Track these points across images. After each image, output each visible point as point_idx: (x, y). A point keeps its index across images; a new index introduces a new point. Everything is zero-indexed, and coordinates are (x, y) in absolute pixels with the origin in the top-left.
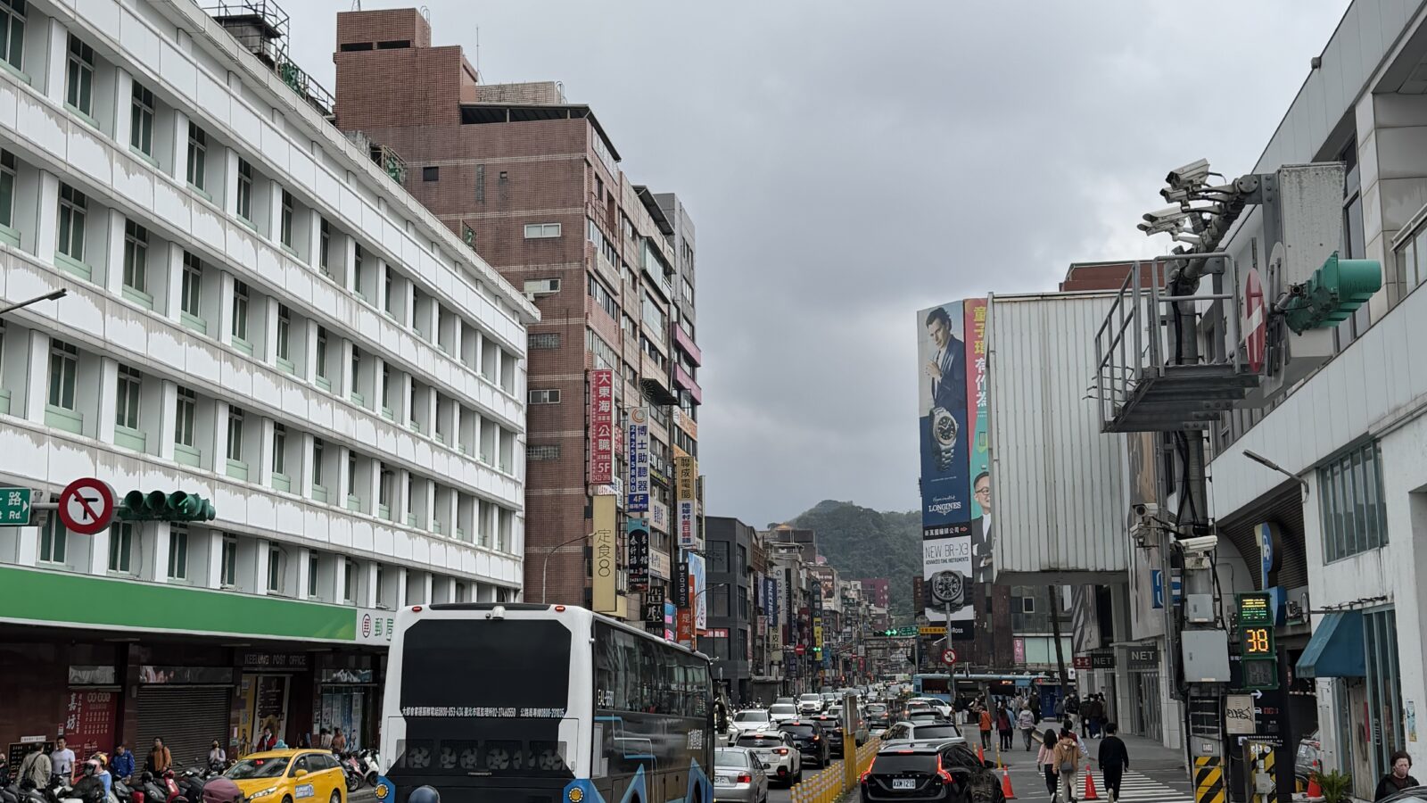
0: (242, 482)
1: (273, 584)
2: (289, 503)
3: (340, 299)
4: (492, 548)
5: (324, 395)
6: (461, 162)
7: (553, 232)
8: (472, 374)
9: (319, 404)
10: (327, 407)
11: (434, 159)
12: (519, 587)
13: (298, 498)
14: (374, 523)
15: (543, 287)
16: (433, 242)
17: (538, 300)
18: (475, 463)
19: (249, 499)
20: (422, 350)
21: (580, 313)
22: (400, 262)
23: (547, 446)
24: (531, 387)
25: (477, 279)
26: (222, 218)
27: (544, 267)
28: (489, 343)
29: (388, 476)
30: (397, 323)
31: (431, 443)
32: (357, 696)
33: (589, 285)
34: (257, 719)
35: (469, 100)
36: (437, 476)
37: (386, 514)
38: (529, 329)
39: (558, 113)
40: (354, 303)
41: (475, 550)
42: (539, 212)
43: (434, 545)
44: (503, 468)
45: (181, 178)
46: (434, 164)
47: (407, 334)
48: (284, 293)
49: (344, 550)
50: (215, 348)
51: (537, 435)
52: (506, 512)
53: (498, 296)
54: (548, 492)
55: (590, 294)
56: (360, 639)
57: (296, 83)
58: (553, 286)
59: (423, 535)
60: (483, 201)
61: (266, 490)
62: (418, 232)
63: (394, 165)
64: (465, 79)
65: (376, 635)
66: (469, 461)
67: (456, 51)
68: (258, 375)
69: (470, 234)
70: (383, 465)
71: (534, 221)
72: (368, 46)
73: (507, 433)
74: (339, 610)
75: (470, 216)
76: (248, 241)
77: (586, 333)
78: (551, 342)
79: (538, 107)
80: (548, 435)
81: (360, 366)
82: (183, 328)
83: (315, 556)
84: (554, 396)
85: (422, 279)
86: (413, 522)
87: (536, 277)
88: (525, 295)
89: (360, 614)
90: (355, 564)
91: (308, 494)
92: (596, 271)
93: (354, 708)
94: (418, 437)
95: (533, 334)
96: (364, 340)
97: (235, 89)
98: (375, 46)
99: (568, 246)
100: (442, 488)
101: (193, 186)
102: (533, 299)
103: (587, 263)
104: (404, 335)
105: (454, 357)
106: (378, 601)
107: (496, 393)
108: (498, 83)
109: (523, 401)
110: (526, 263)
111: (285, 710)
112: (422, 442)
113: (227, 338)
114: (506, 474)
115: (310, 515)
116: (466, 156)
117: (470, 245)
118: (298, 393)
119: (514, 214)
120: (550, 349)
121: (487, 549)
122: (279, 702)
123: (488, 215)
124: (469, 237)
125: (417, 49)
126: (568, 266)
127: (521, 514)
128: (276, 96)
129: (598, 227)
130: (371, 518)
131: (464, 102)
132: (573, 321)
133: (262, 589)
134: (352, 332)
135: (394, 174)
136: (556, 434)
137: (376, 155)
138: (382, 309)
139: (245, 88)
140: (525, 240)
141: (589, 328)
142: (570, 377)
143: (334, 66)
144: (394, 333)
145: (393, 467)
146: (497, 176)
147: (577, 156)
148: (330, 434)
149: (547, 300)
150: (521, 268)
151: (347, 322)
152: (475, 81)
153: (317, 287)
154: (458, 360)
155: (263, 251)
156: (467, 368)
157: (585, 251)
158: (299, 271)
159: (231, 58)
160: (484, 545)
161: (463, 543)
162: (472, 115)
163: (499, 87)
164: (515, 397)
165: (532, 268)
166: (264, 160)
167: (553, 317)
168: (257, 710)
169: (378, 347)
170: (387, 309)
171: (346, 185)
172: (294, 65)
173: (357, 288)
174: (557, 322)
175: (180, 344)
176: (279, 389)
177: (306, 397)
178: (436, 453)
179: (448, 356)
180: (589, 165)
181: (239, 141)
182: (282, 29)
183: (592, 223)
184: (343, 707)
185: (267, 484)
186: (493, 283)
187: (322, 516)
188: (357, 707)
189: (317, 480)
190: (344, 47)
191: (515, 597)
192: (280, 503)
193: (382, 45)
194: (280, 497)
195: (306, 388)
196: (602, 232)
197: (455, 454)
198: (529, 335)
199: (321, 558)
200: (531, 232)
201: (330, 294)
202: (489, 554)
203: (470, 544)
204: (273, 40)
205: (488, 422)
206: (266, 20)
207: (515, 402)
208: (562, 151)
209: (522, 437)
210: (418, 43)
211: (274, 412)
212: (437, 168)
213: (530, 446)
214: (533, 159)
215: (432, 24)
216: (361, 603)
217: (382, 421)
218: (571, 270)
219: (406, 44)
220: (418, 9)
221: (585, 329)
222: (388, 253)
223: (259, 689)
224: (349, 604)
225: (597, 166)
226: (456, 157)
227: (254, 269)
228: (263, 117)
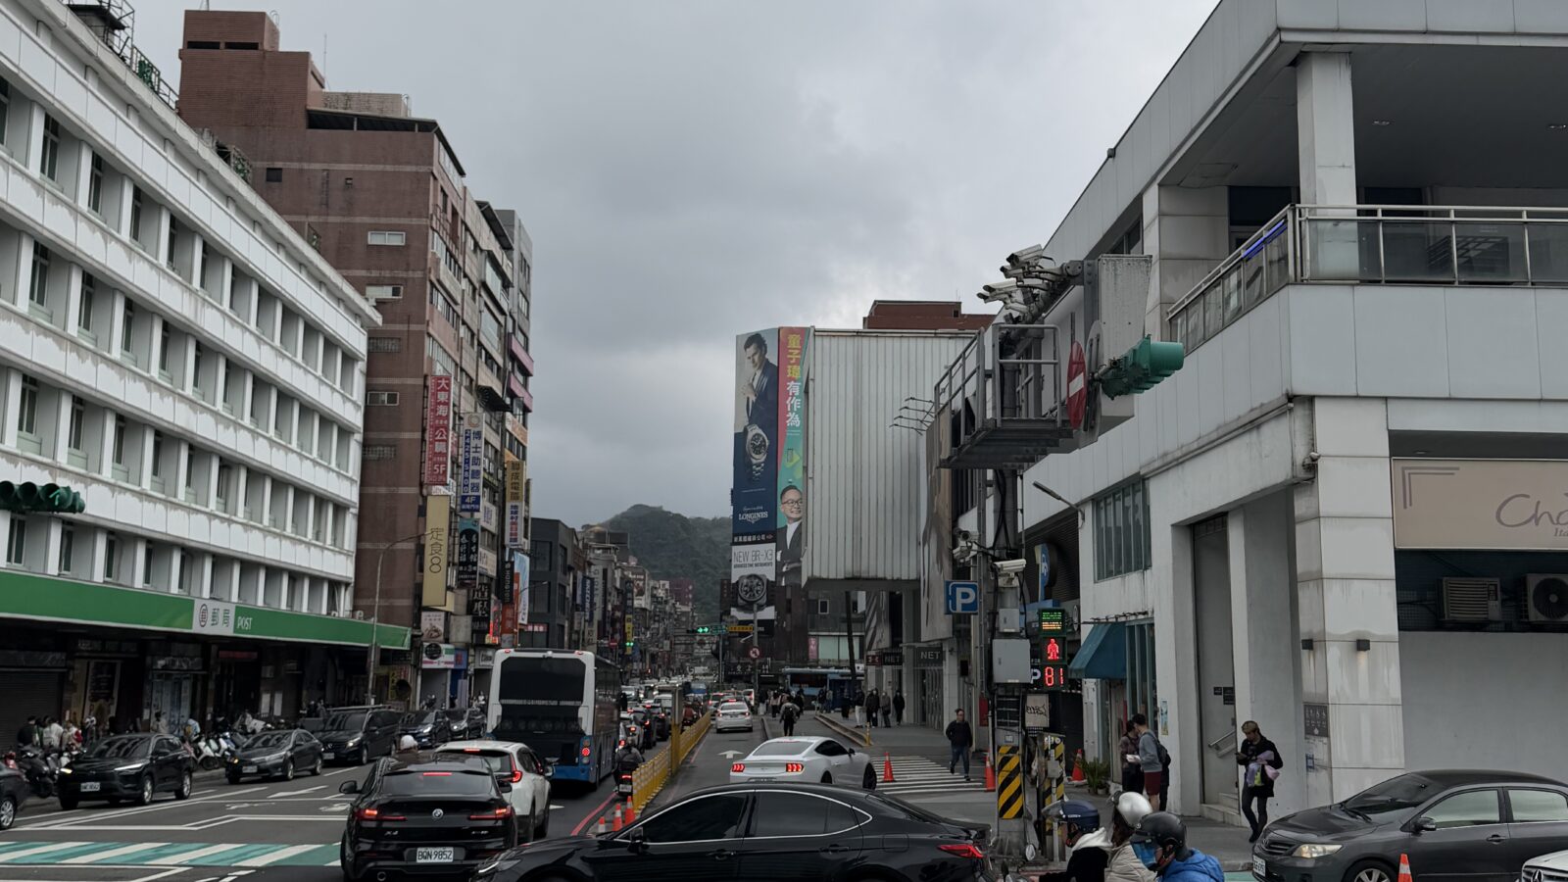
0: (83, 471)
1: (109, 572)
2: (128, 495)
3: (186, 296)
4: (325, 542)
5: (166, 388)
6: (306, 166)
7: (396, 240)
8: (313, 374)
9: (162, 398)
10: (169, 400)
11: (278, 161)
12: (350, 581)
13: (137, 489)
14: (211, 516)
15: (386, 293)
16: (279, 243)
17: (380, 305)
18: (313, 461)
19: (89, 488)
20: (265, 349)
21: (422, 320)
22: (246, 262)
23: (384, 446)
24: (369, 388)
25: (321, 282)
26: (74, 210)
27: (387, 274)
28: (332, 344)
29: (225, 470)
30: (240, 321)
31: (269, 440)
32: (187, 685)
33: (432, 294)
34: (88, 703)
35: (315, 106)
36: (275, 472)
37: (222, 507)
38: (369, 332)
39: (407, 125)
40: (200, 300)
41: (308, 544)
42: (383, 220)
43: (269, 538)
44: (338, 465)
45: (34, 168)
46: (278, 165)
47: (251, 332)
48: (131, 287)
49: (180, 541)
50: (61, 338)
51: (373, 435)
52: (340, 508)
53: (340, 299)
54: (383, 490)
55: (431, 302)
56: (196, 628)
57: (151, 82)
58: (396, 292)
59: (259, 529)
60: (327, 205)
61: (106, 480)
62: (266, 234)
63: (243, 165)
64: (313, 84)
65: (213, 625)
66: (307, 458)
67: (306, 56)
68: (102, 366)
69: (315, 237)
70: (221, 459)
71: (378, 228)
72: (215, 46)
73: (345, 432)
74: (175, 600)
75: (312, 219)
76: (98, 234)
77: (427, 340)
78: (391, 346)
79: (386, 118)
80: (386, 436)
81: (201, 361)
82: (31, 317)
83: (151, 546)
84: (392, 398)
85: (267, 279)
86: (248, 515)
87: (378, 283)
88: (367, 299)
89: (198, 604)
90: (191, 555)
91: (147, 484)
92: (439, 281)
93: (183, 695)
94: (258, 433)
95: (374, 337)
96: (208, 336)
97: (92, 84)
98: (222, 46)
99: (412, 255)
100: (280, 484)
101: (45, 177)
102: (375, 304)
103: (430, 272)
104: (247, 333)
105: (295, 356)
106: (211, 591)
107: (336, 394)
108: (344, 91)
109: (361, 402)
110: (368, 269)
111: (115, 695)
112: (261, 439)
113: (73, 329)
114: (342, 472)
115: (148, 506)
116: (310, 161)
117: (314, 247)
118: (141, 386)
119: (358, 220)
120: (389, 353)
121: (321, 544)
122: (110, 687)
123: (332, 219)
124: (314, 240)
125: (265, 52)
126: (411, 274)
127: (354, 511)
128: (132, 93)
129: (442, 238)
130: (207, 510)
131: (312, 107)
132: (414, 327)
133: (99, 576)
134: (196, 328)
135: (242, 175)
136: (395, 435)
137: (223, 154)
138: (226, 306)
139: (103, 84)
140: (369, 246)
141: (429, 335)
142: (410, 381)
143: (179, 63)
144: (237, 331)
145: (228, 460)
146: (341, 182)
147: (423, 169)
148: (171, 427)
149: (388, 306)
150: (363, 273)
151: (192, 318)
152: (322, 86)
153: (164, 282)
154: (299, 359)
155: (113, 245)
156: (309, 369)
157: (429, 261)
158: (146, 266)
159: (90, 53)
160: (317, 539)
161: (298, 537)
162: (319, 121)
163: (345, 94)
164: (354, 398)
165: (375, 274)
166: (118, 155)
167: (393, 322)
168: (88, 695)
169: (221, 344)
170: (231, 307)
171: (196, 182)
172: (150, 63)
173: (202, 285)
174: (398, 327)
175: (27, 332)
176: (123, 381)
177: (149, 390)
178: (274, 449)
179: (290, 356)
180: (435, 178)
181: (94, 135)
182: (126, 21)
183: (436, 234)
184: (173, 694)
185: (107, 474)
186: (337, 287)
187: (160, 507)
188: (186, 694)
189: (155, 472)
190: (191, 44)
191: (346, 590)
192: (120, 493)
193: (229, 46)
194: (120, 487)
195: (149, 381)
196: (445, 243)
197: (293, 451)
198: (369, 339)
199: (157, 548)
200: (374, 239)
201: (176, 290)
202: (323, 548)
203: (303, 539)
204: (116, 32)
205: (327, 421)
206: (111, 11)
207: (354, 403)
208: (408, 163)
209: (359, 437)
210: (266, 46)
211: (117, 404)
212: (280, 169)
213: (365, 446)
214: (380, 167)
215: (281, 28)
216: (194, 593)
217: (223, 416)
218: (413, 278)
219: (254, 46)
220: (268, 13)
221: (426, 336)
222: (235, 253)
223: (91, 674)
224: (183, 594)
225: (443, 179)
226: (300, 160)
227: (103, 262)
228: (119, 113)
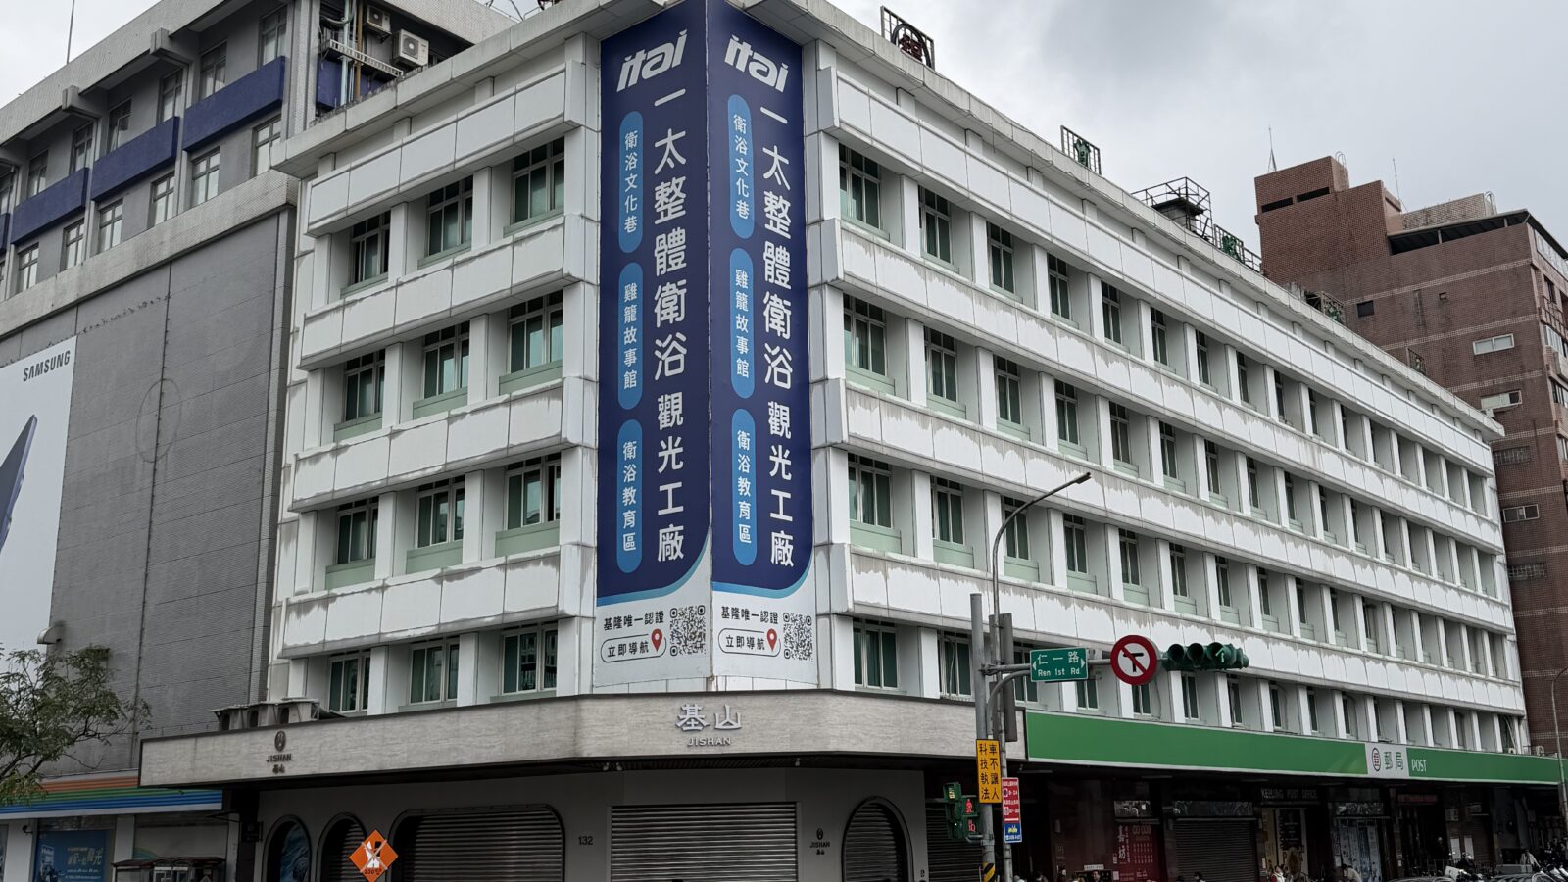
0: (1237, 626)
1: (1277, 722)
2: (1282, 644)
3: (1302, 445)
4: (1486, 674)
5: (1298, 536)
6: (1396, 292)
7: (1505, 343)
8: (1441, 500)
9: (1296, 546)
10: (1303, 548)
11: (1368, 294)
12: (1522, 714)
13: (1289, 637)
14: (1365, 657)
15: (1503, 401)
16: (1383, 375)
17: (1499, 415)
18: (1457, 590)
19: (1245, 641)
20: (1388, 482)
21: (1549, 422)
22: (1354, 400)
23: (1532, 564)
24: (1504, 507)
25: (1432, 404)
26: (1188, 387)
27: (1501, 381)
28: (1454, 466)
29: (1370, 610)
30: (1358, 459)
31: (1409, 574)
32: (1372, 831)
33: (1555, 392)
34: (1280, 851)
35: (1395, 230)
36: (1421, 606)
37: (1374, 647)
38: (1492, 446)
39: (1496, 223)
40: (1316, 446)
41: (1469, 678)
42: (1487, 326)
43: (1427, 676)
44: (1485, 591)
45: (1149, 358)
46: (1368, 298)
47: (1371, 469)
48: (1249, 446)
49: (1339, 686)
50: (1195, 504)
51: (1517, 554)
52: (1496, 636)
53: (1455, 418)
54: (1540, 612)
55: (1556, 401)
56: (1372, 773)
57: (1236, 253)
58: (1514, 398)
59: (1415, 666)
60: (1424, 325)
61: (1259, 632)
62: (1368, 369)
63: (1334, 308)
64: (1389, 211)
65: (1387, 768)
66: (1451, 587)
67: (1378, 185)
68: (1237, 525)
69: (1418, 360)
70: (1364, 599)
71: (1481, 337)
72: (1289, 202)
73: (1486, 555)
74: (1342, 745)
75: (1413, 343)
76: (1213, 404)
77: (1559, 442)
78: (1520, 456)
79: (1471, 222)
80: (1531, 553)
81: (1327, 504)
82: (1167, 490)
83: (1312, 693)
84: (1531, 511)
85: (1378, 413)
86: (1401, 653)
87: (1492, 392)
88: (1484, 412)
89: (1369, 749)
90: (1353, 698)
91: (1297, 632)
92: (1561, 377)
93: (1370, 840)
94: (1396, 569)
95: (1498, 450)
96: (1330, 480)
97: (1185, 271)
98: (1294, 200)
99: (1526, 356)
100: (1428, 618)
101: (1159, 363)
102: (1494, 416)
103: (1549, 369)
104: (1367, 470)
105: (1420, 485)
106: (1379, 733)
107: (1469, 516)
108: (1422, 207)
109: (1497, 521)
110: (1479, 380)
111: (1304, 842)
112: (1400, 574)
113: (1205, 494)
114: (1491, 598)
115: (1302, 653)
116: (1399, 286)
117: (1419, 371)
118: (1275, 538)
119: (1459, 333)
120: (1518, 464)
121: (1483, 677)
122: (1298, 835)
123: (1433, 338)
124: (1417, 363)
125: (1336, 194)
126: (1527, 376)
127: (1513, 637)
128: (1222, 268)
129: (1556, 331)
130: (1361, 652)
131: (1392, 233)
132: (1540, 432)
133: (1269, 726)
134: (1316, 474)
135: (1335, 317)
136: (1540, 551)
137: (1313, 301)
138: (1341, 447)
139: (1196, 269)
140: (1475, 356)
141: (1561, 437)
142: (1548, 490)
143: (1257, 227)
144: (1357, 469)
145: (1372, 600)
146: (1435, 298)
147: (1522, 262)
148: (1310, 574)
149: (1509, 413)
150: (1475, 385)
151: (1311, 465)
152: (1399, 210)
153: (1279, 436)
154: (1424, 487)
155: (1227, 411)
156: (1435, 495)
157: (1545, 358)
158: (1260, 424)
159: (1179, 244)
160: (1477, 672)
161: (1457, 671)
162: (1400, 244)
163: (1423, 210)
164: (1489, 518)
165: (1487, 384)
166: (1217, 328)
167: (1517, 430)
168: (1279, 843)
169: (1344, 485)
170: (1347, 447)
171: (1294, 336)
172: (1232, 236)
173: (1315, 432)
174: (1523, 435)
175: (1167, 505)
176: (1258, 536)
177: (1283, 541)
178: (1415, 583)
179: (1414, 485)
180: (1536, 269)
181: (1195, 316)
182: (1204, 204)
183: (1548, 328)
184: (1360, 840)
185: (1259, 626)
186: (1450, 406)
187: (1314, 653)
188: (1373, 840)
189: (1303, 620)
190: (1265, 208)
191: (1519, 724)
192: (1274, 643)
193: (1301, 198)
194: (1273, 637)
195: (1282, 532)
196: (1560, 335)
197: (1435, 582)
198: (1493, 453)
199: (1319, 694)
200: (1481, 348)
201: (1292, 440)
202: (1486, 681)
203: (1464, 673)
204: (1197, 217)
205: (1465, 546)
206: (1190, 200)
207: (1490, 523)
208: (1505, 261)
209: (1502, 558)
210: (1337, 188)
211: (1256, 558)
212: (1372, 301)
213: (1511, 566)
214: (1473, 274)
215: (1347, 167)
216: (1363, 737)
217: (1357, 556)
218: (1531, 380)
219: (1325, 191)
220: (1333, 156)
221: (1557, 439)
222: (1341, 393)
223: (1278, 822)
224: (1352, 739)
225: (1545, 268)
226: (1390, 287)
227: (1221, 428)
228: (1212, 289)
